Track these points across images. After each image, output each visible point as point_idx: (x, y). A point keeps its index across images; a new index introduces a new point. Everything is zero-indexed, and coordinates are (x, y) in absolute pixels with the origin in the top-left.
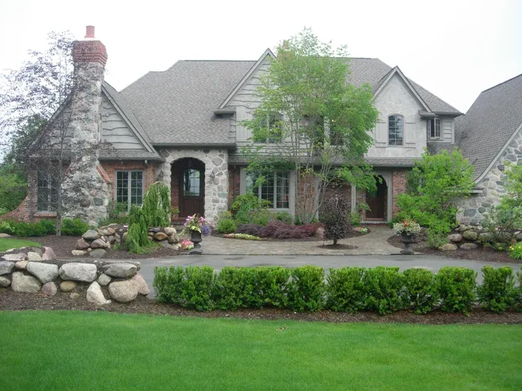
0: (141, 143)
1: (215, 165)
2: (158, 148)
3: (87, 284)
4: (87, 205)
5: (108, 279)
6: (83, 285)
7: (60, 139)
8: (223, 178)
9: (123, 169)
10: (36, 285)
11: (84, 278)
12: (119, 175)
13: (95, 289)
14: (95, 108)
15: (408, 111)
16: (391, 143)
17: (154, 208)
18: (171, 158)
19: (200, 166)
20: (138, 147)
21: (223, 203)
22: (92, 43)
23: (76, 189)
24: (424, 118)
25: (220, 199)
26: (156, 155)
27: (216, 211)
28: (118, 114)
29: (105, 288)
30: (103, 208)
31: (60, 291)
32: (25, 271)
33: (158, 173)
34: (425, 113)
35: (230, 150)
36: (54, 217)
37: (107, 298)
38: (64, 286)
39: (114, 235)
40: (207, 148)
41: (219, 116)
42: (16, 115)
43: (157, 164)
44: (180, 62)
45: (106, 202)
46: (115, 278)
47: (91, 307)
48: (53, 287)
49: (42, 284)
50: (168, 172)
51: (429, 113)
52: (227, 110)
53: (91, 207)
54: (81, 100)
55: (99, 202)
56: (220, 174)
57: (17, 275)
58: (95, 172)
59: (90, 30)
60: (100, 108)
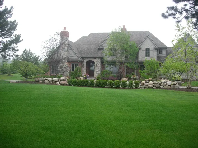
0: (78, 57)
1: (97, 62)
2: (82, 58)
3: (57, 82)
4: (64, 72)
5: (60, 81)
6: (56, 82)
7: (57, 56)
8: (99, 66)
9: (73, 63)
10: (49, 82)
11: (56, 81)
12: (72, 65)
13: (58, 82)
14: (66, 48)
15: (152, 47)
16: (146, 56)
17: (77, 72)
18: (86, 60)
19: (93, 62)
20: (77, 58)
21: (99, 72)
22: (65, 31)
23: (61, 68)
24: (155, 49)
25: (98, 71)
26: (81, 60)
27: (97, 74)
28: (72, 49)
29: (59, 82)
30: (68, 73)
31: (52, 83)
32: (47, 80)
33: (82, 64)
34: (156, 48)
35: (101, 58)
36: (55, 75)
37: (60, 84)
38: (53, 82)
39: (68, 78)
40: (95, 58)
41: (99, 49)
42: (47, 51)
43: (82, 62)
44: (91, 33)
45: (69, 71)
46: (61, 81)
47: (58, 85)
48: (51, 82)
49: (50, 82)
50: (85, 64)
51: (157, 48)
52: (101, 47)
53: (65, 73)
54: (63, 46)
55: (67, 72)
56: (98, 65)
57: (46, 80)
58: (66, 64)
59: (65, 28)
60: (67, 48)
